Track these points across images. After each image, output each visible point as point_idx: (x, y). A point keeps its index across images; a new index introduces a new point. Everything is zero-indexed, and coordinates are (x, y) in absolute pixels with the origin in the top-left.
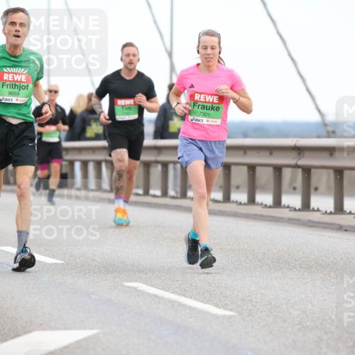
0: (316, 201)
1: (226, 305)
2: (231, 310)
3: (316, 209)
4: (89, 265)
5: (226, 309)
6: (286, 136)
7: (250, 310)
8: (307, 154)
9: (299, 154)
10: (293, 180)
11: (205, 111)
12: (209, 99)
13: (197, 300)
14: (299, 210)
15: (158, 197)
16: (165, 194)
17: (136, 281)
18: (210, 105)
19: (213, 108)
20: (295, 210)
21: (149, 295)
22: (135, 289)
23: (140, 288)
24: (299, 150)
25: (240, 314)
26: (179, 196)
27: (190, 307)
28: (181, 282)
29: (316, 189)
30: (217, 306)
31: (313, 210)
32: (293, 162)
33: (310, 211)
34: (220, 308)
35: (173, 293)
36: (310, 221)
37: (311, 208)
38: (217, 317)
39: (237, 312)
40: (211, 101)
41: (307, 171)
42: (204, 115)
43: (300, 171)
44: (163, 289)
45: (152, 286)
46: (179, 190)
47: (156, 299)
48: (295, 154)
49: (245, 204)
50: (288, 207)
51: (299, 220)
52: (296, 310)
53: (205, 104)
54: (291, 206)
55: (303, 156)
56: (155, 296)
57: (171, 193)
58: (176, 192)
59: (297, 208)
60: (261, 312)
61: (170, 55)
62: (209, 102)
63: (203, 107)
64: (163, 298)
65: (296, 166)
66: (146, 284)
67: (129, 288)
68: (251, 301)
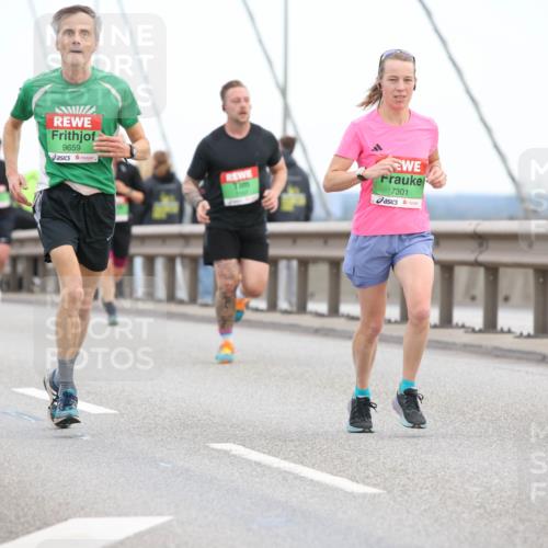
0: (505, 318)
1: (367, 477)
2: (375, 486)
3: (506, 329)
4: (155, 416)
5: (368, 484)
6: (461, 217)
7: (403, 486)
8: (492, 244)
9: (481, 245)
10: (471, 284)
11: (401, 186)
12: (407, 166)
13: (322, 470)
14: (480, 331)
15: (262, 311)
16: (273, 306)
18: (409, 176)
19: (412, 181)
20: (473, 331)
21: (249, 462)
22: (226, 453)
23: (234, 452)
24: (481, 239)
25: (389, 492)
27: (312, 480)
28: (297, 443)
29: (506, 299)
30: (353, 479)
31: (502, 331)
32: (470, 257)
33: (497, 332)
35: (285, 459)
36: (496, 348)
37: (499, 327)
38: (353, 496)
39: (385, 488)
40: (410, 169)
41: (492, 271)
42: (400, 193)
43: (481, 271)
44: (269, 453)
45: (253, 449)
46: (294, 300)
47: (259, 469)
48: (474, 244)
49: (396, 322)
50: (463, 326)
51: (480, 347)
52: (475, 485)
53: (401, 175)
54: (467, 324)
55: (487, 248)
56: (258, 464)
57: (283, 304)
58: (290, 303)
59: (477, 329)
60: (421, 488)
61: (284, 92)
62: (407, 172)
63: (399, 180)
64: (269, 468)
65: (476, 264)
67: (218, 451)
68: (405, 471)
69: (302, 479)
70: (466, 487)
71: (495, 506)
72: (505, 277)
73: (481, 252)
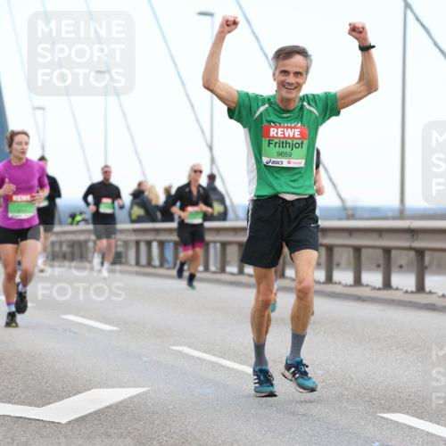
8: (329, 234)
13: (235, 362)
14: (324, 283)
16: (207, 269)
20: (320, 283)
21: (193, 357)
22: (181, 352)
23: (185, 352)
26: (218, 270)
27: (229, 367)
29: (338, 265)
31: (336, 283)
33: (332, 284)
35: (214, 355)
36: (332, 293)
41: (330, 249)
43: (324, 249)
44: (205, 352)
45: (195, 349)
46: (219, 265)
47: (199, 361)
56: (198, 358)
57: (212, 268)
58: (217, 268)
61: (211, 148)
64: (205, 360)
67: (176, 351)
69: (223, 367)
72: (337, 252)
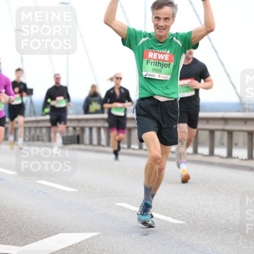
1: (179, 217)
2: (182, 220)
3: (236, 157)
5: (179, 220)
7: (194, 220)
8: (230, 122)
9: (225, 122)
10: (222, 138)
13: (161, 214)
14: (226, 158)
16: (141, 147)
17: (123, 202)
20: (222, 157)
21: (131, 211)
22: (122, 207)
23: (125, 207)
24: (226, 120)
25: (188, 223)
29: (236, 144)
30: (173, 218)
31: (234, 158)
32: (221, 127)
33: (232, 158)
34: (175, 219)
36: (232, 165)
37: (233, 156)
38: (173, 224)
39: (186, 221)
41: (230, 133)
43: (226, 133)
45: (133, 205)
47: (135, 214)
48: (222, 122)
49: (191, 154)
50: (218, 156)
51: (225, 164)
52: (223, 220)
54: (220, 155)
55: (228, 124)
59: (224, 157)
60: (201, 221)
65: (224, 130)
66: (129, 204)
67: (118, 206)
68: (195, 214)
70: (220, 221)
71: (231, 229)
72: (235, 135)
73: (225, 126)
